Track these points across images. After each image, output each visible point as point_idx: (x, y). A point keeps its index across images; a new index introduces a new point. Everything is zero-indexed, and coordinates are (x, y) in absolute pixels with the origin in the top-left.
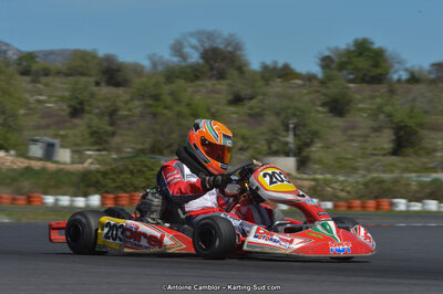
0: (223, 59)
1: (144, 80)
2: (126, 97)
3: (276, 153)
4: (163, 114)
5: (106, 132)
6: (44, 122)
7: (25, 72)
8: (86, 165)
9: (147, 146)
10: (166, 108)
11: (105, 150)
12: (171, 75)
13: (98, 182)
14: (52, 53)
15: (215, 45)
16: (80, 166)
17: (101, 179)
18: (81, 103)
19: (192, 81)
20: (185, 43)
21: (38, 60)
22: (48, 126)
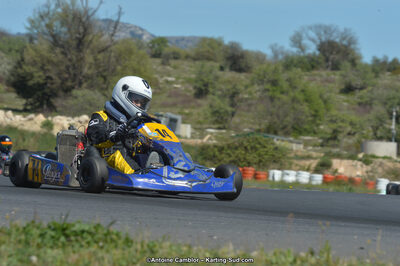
0: (338, 52)
1: (264, 66)
2: (248, 82)
3: (380, 139)
4: (279, 99)
5: (226, 112)
6: (170, 101)
7: (156, 55)
8: (205, 140)
9: (263, 126)
10: (282, 93)
11: (224, 128)
12: (289, 63)
13: (214, 156)
14: (183, 39)
15: (332, 38)
16: (199, 141)
17: (217, 153)
18: (206, 85)
19: (308, 70)
20: (304, 35)
21: (169, 44)
22: (174, 105)
